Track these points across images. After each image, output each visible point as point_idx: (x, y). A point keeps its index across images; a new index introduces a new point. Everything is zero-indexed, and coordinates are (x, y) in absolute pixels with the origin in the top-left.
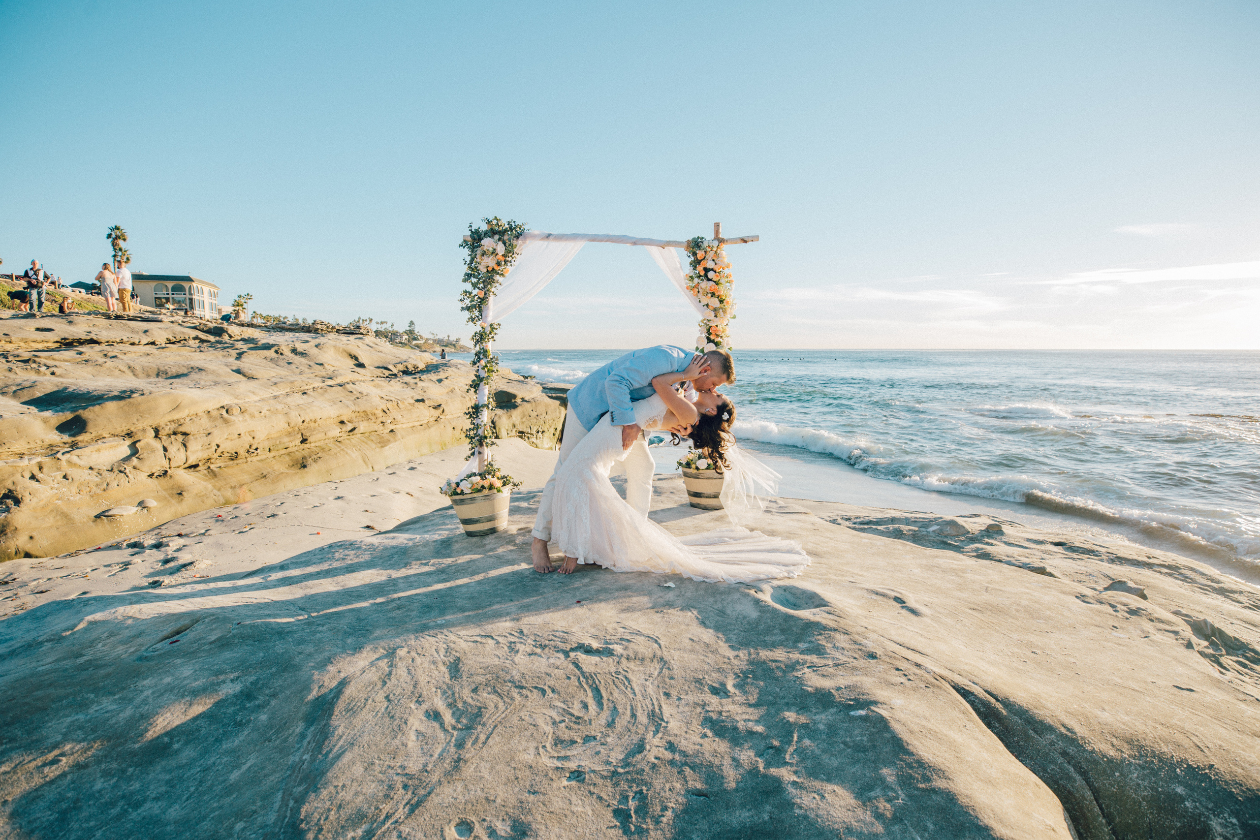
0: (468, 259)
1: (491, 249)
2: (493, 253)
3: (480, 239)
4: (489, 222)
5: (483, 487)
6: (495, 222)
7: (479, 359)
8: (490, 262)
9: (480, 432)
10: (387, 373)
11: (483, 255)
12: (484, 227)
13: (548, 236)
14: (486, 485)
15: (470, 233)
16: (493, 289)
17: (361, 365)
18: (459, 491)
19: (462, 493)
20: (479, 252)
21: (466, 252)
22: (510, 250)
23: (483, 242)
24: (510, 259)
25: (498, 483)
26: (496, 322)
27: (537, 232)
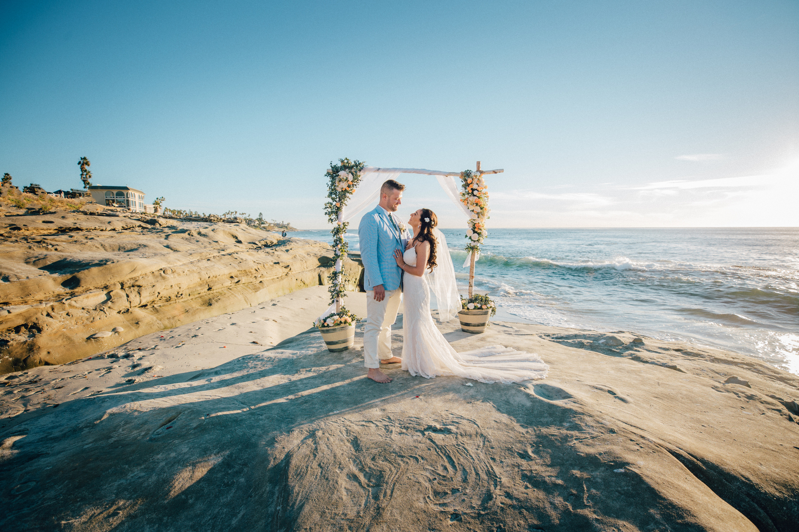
0: (330, 183)
1: (345, 178)
2: (346, 180)
3: (338, 172)
4: (342, 161)
5: (341, 322)
6: (346, 161)
7: (337, 245)
8: (344, 185)
9: (337, 288)
10: (255, 246)
11: (340, 181)
12: (339, 164)
13: (379, 169)
14: (343, 321)
15: (330, 168)
16: (345, 202)
17: (240, 242)
18: (326, 325)
19: (328, 326)
20: (337, 179)
21: (328, 179)
22: (356, 178)
23: (339, 173)
24: (356, 183)
25: (349, 320)
26: (346, 221)
27: (372, 167)
